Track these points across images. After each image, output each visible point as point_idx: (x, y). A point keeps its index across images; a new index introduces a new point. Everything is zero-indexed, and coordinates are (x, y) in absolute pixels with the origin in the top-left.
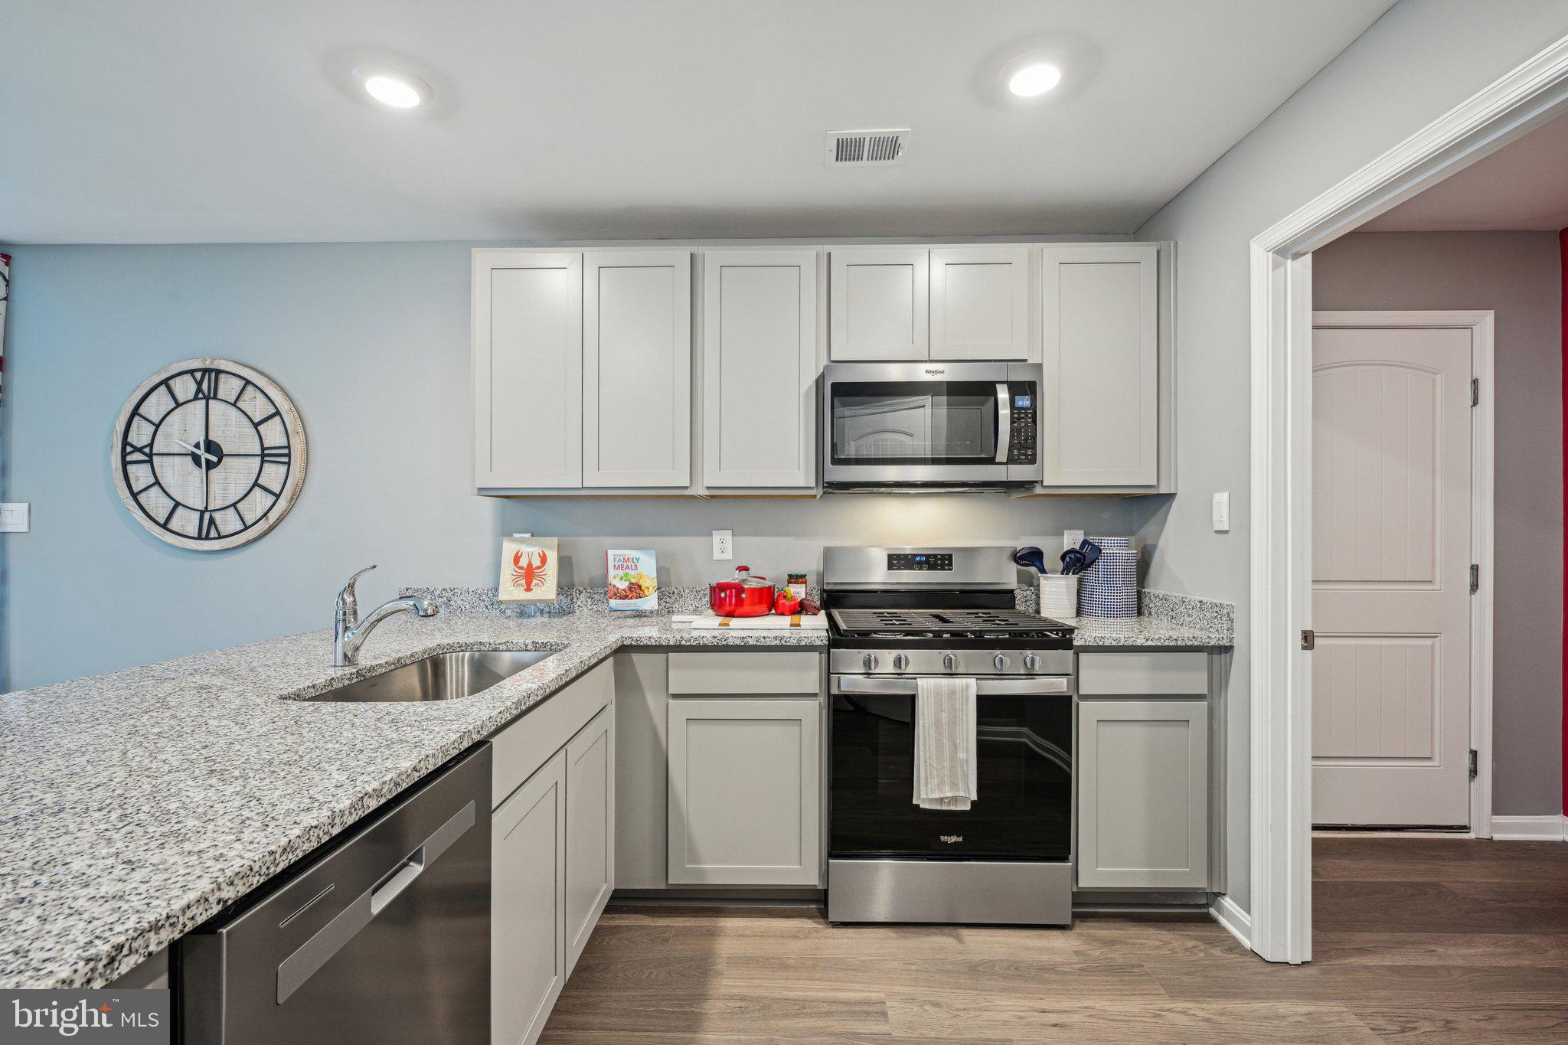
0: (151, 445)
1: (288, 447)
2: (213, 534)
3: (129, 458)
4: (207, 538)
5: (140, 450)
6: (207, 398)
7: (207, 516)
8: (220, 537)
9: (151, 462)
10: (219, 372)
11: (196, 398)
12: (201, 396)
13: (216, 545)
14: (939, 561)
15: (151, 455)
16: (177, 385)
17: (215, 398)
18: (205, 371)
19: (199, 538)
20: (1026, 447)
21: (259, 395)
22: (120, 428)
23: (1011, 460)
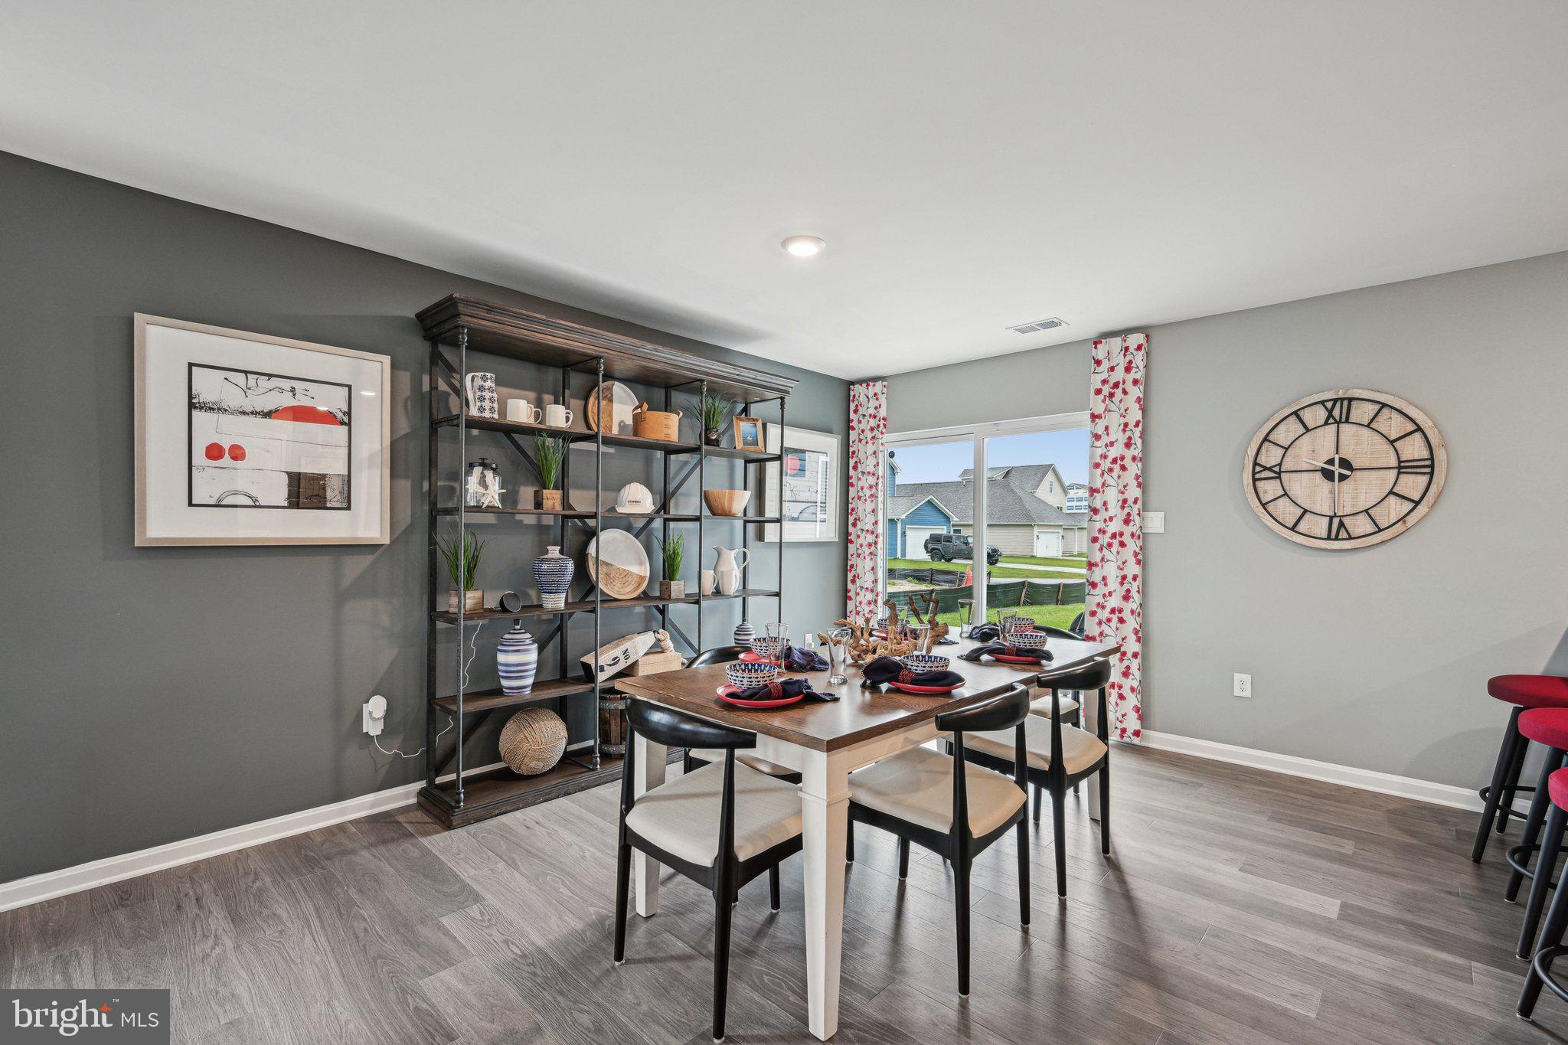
0: (1280, 465)
1: (1432, 459)
2: (1343, 534)
3: (1257, 476)
4: (1337, 538)
5: (1270, 469)
6: (1338, 423)
7: (1336, 521)
8: (1350, 538)
9: (1279, 477)
10: (1350, 400)
11: (1326, 423)
12: (1331, 421)
13: (1348, 544)
15: (1279, 473)
16: (1307, 416)
17: (1347, 421)
18: (1335, 401)
19: (1329, 538)
21: (1395, 415)
22: (1252, 453)
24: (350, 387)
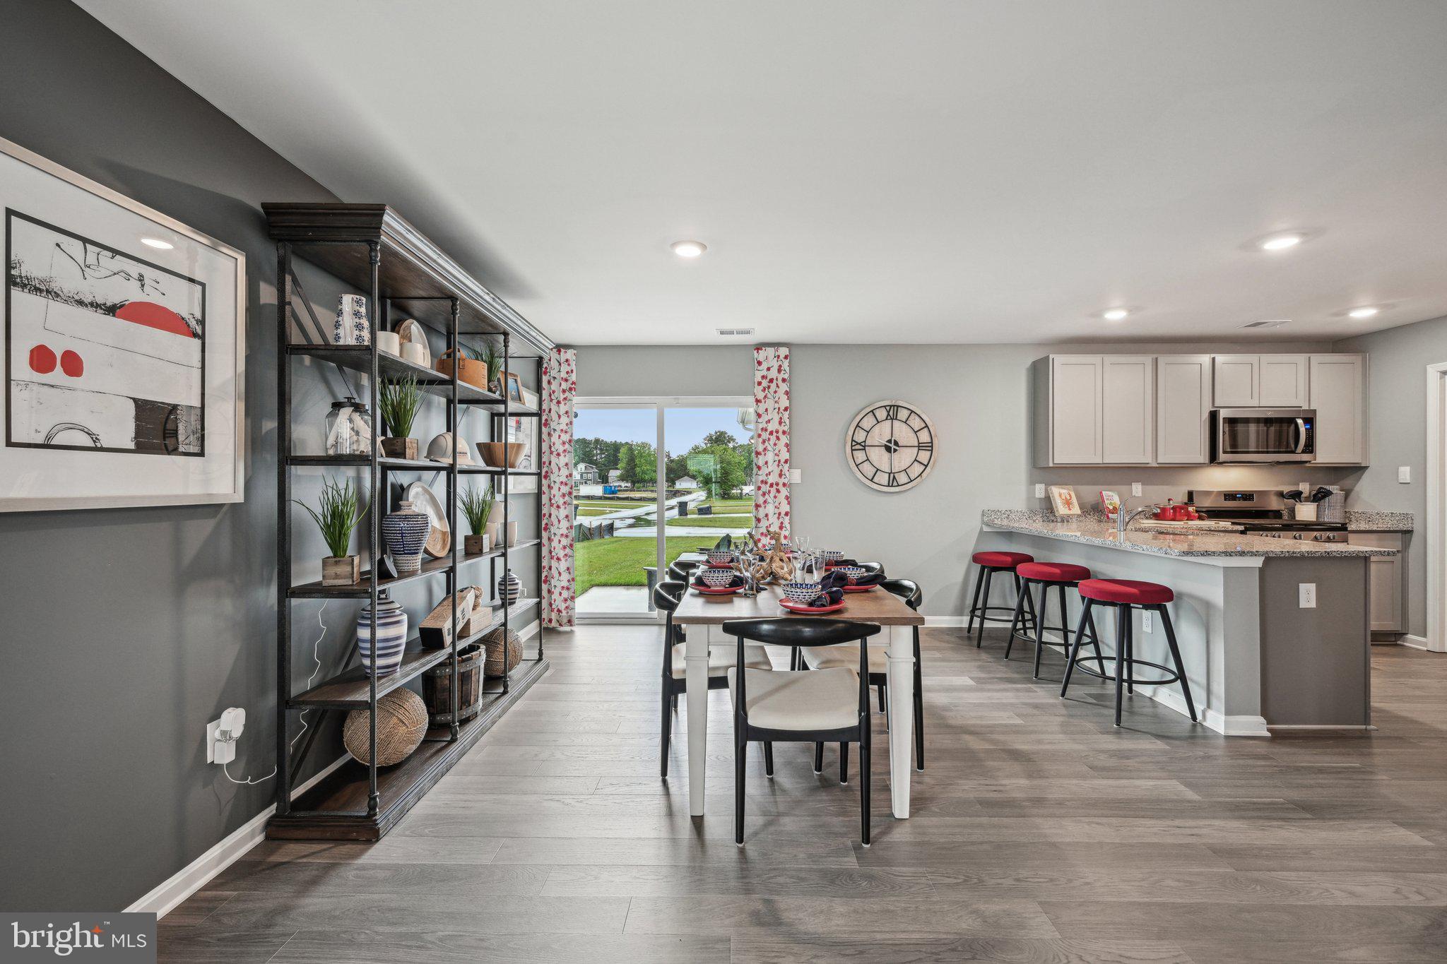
0: (865, 442)
1: (932, 443)
2: (895, 484)
3: (853, 448)
4: (892, 486)
5: (860, 444)
6: (892, 419)
7: (892, 475)
8: (898, 485)
9: (865, 449)
10: (898, 406)
11: (887, 419)
12: (889, 418)
13: (897, 489)
14: (1248, 496)
15: (865, 446)
16: (877, 413)
17: (896, 419)
18: (891, 406)
19: (889, 486)
20: (1310, 447)
21: (917, 418)
22: (850, 433)
23: (1303, 452)
24: (203, 285)
